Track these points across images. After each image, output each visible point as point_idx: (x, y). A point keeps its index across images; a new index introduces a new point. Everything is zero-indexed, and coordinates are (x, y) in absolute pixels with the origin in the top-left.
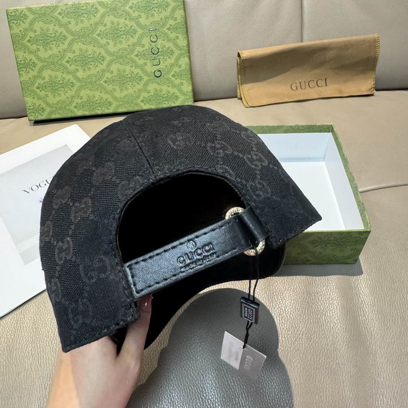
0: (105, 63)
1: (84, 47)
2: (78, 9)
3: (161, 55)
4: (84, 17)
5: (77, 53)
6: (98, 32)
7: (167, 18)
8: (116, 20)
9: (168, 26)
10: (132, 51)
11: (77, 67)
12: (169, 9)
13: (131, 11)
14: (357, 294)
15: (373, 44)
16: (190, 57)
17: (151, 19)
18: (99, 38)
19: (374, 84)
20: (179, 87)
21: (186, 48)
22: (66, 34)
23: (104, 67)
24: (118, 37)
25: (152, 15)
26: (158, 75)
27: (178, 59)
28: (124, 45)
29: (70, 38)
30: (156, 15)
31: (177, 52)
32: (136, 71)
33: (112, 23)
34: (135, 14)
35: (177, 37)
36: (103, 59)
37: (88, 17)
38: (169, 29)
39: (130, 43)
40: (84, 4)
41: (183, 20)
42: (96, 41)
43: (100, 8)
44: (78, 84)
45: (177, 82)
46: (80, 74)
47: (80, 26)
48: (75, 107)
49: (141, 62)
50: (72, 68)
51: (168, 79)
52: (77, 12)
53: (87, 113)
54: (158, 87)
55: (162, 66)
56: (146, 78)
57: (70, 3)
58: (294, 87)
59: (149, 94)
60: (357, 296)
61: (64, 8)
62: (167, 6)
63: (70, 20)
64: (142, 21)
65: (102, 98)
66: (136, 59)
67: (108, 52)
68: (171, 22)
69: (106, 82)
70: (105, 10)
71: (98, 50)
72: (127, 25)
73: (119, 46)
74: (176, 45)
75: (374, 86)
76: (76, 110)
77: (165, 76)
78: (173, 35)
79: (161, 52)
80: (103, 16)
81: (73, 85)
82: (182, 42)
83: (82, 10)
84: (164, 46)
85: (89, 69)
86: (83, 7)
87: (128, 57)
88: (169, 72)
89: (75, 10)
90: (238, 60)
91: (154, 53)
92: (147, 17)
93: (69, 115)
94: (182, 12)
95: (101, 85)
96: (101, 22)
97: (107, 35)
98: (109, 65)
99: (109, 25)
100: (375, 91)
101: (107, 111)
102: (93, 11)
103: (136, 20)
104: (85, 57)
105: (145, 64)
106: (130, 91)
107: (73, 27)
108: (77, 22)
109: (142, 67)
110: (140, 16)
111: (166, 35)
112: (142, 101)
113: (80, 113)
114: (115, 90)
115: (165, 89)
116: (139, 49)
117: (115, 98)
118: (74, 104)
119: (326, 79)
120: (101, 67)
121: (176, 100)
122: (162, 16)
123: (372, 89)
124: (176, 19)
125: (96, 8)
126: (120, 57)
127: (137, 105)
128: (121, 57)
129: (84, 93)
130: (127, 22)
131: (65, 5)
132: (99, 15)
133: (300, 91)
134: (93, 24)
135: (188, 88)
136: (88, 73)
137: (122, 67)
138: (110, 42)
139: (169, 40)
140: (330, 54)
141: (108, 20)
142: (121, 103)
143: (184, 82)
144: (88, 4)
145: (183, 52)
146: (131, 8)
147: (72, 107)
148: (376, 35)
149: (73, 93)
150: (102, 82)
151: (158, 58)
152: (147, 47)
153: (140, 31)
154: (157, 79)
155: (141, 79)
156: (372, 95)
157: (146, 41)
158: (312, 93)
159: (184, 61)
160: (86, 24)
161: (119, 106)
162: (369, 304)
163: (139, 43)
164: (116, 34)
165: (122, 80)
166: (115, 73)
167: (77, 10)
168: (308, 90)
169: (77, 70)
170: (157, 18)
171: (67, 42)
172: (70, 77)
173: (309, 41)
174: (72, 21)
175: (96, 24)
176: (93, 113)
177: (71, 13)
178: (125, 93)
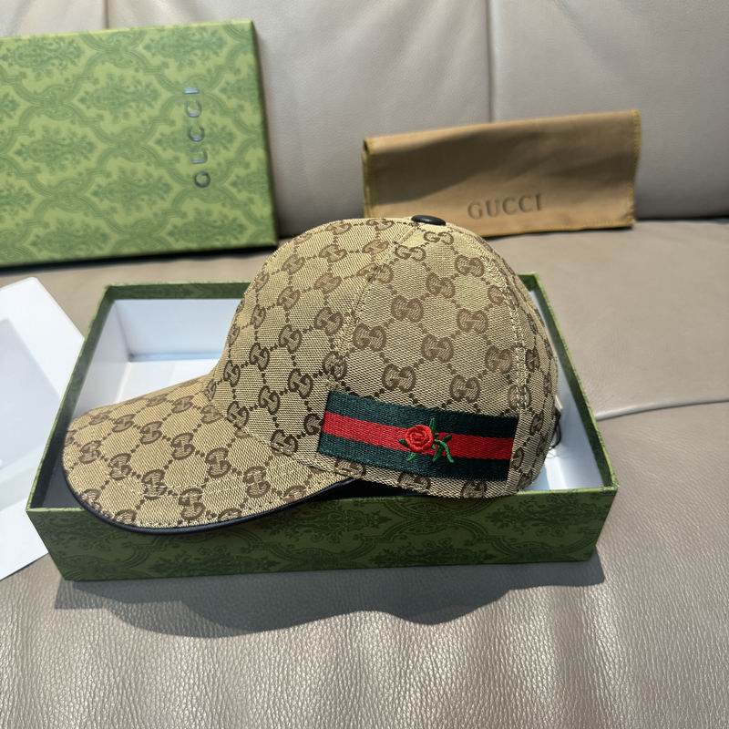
0: (95, 156)
1: (53, 124)
2: (41, 48)
3: (209, 142)
4: (53, 64)
5: (39, 135)
6: (81, 94)
7: (220, 69)
8: (117, 72)
9: (222, 84)
10: (149, 133)
11: (37, 164)
12: (225, 51)
13: (147, 54)
14: (591, 638)
15: (630, 128)
16: (268, 149)
17: (187, 71)
18: (82, 107)
19: (631, 208)
20: (245, 206)
21: (259, 130)
22: (17, 98)
23: (92, 163)
24: (120, 105)
25: (192, 63)
26: (203, 183)
27: (242, 150)
28: (134, 121)
29: (24, 105)
30: (199, 63)
31: (241, 137)
32: (157, 172)
33: (110, 77)
34: (156, 61)
35: (241, 108)
36: (91, 147)
37: (60, 65)
38: (224, 91)
39: (145, 116)
40: (54, 40)
41: (253, 74)
42: (77, 112)
43: (84, 46)
44: (39, 198)
45: (242, 196)
46: (45, 178)
47: (46, 81)
48: (34, 244)
49: (167, 154)
50: (28, 165)
51: (223, 191)
52: (39, 53)
53: (57, 256)
54: (203, 206)
55: (211, 164)
56: (177, 188)
57: (26, 37)
58: (475, 211)
59: (186, 221)
60: (591, 644)
61: (13, 47)
62: (220, 47)
63: (24, 70)
64: (172, 73)
65: (88, 226)
66: (158, 149)
67: (101, 135)
68: (229, 77)
69: (95, 194)
70: (95, 51)
71: (81, 131)
72: (139, 82)
73: (123, 123)
74: (239, 123)
75: (632, 210)
76: (34, 250)
77: (218, 185)
78: (232, 103)
79: (210, 135)
80: (92, 63)
81: (29, 198)
82: (252, 117)
83: (50, 51)
84: (215, 125)
85: (63, 168)
86: (51, 44)
87: (142, 143)
88: (225, 175)
89: (34, 50)
90: (365, 157)
91: (194, 138)
92: (180, 67)
93: (22, 259)
94: (250, 58)
95: (85, 200)
96: (87, 75)
97: (99, 101)
98: (102, 160)
99: (103, 82)
100: (633, 221)
101: (98, 253)
102: (72, 53)
103: (158, 71)
104: (55, 143)
105: (177, 159)
106: (147, 213)
107: (30, 84)
108: (39, 75)
109: (170, 166)
110: (166, 65)
111: (218, 102)
112: (171, 234)
113: (43, 255)
114: (114, 210)
115: (217, 210)
116: (163, 129)
117: (114, 226)
118: (31, 238)
119: (538, 197)
120: (85, 164)
121: (241, 233)
122: (210, 64)
123: (629, 217)
124: (237, 72)
125: (78, 49)
126: (125, 145)
127: (160, 240)
128: (127, 144)
129: (53, 216)
130: (140, 75)
131: (17, 41)
132: (83, 61)
133: (486, 218)
134: (70, 77)
135: (263, 210)
136: (60, 175)
137: (128, 165)
138: (106, 114)
139: (225, 112)
140: (546, 147)
141: (101, 71)
142: (127, 237)
143: (256, 197)
144: (62, 39)
145: (253, 136)
146: (147, 48)
147: (26, 244)
148: (633, 112)
149: (28, 215)
150: (88, 194)
151: (204, 146)
152: (179, 125)
153: (165, 94)
154: (201, 191)
155: (167, 188)
156: (627, 228)
157: (177, 113)
158: (512, 222)
159: (256, 155)
160: (58, 78)
161: (121, 243)
162: (616, 661)
163: (164, 117)
164: (115, 98)
165: (129, 191)
166: (115, 177)
167: (39, 51)
168: (503, 217)
169: (37, 170)
170: (200, 68)
171: (19, 112)
172: (24, 183)
173: (504, 120)
174: (29, 72)
175: (79, 79)
176: (71, 255)
177: (26, 56)
178: (135, 216)
